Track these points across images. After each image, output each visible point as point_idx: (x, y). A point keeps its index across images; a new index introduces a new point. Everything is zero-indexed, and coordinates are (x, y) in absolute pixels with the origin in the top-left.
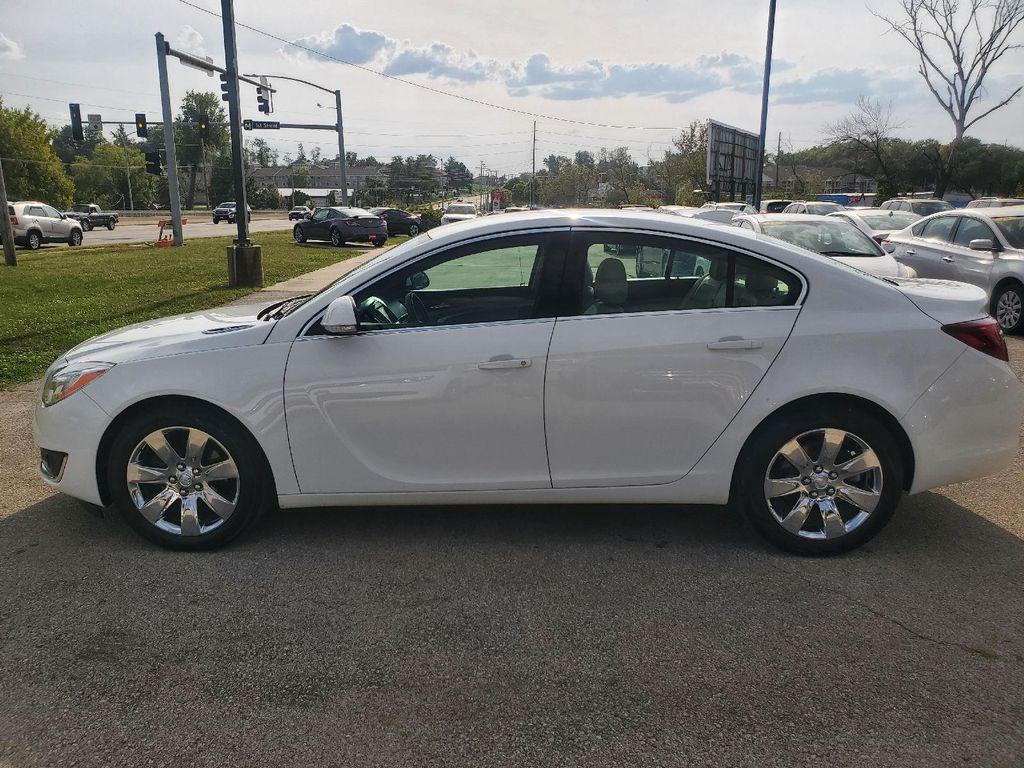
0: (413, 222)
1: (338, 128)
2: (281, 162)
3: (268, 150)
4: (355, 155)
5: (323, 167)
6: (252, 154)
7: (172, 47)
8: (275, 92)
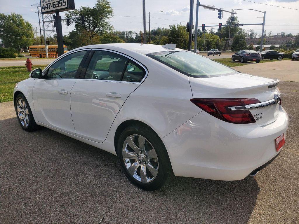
0: (281, 55)
1: (263, 24)
2: (257, 37)
3: (253, 33)
4: (284, 33)
5: (271, 38)
6: (248, 35)
7: (201, 4)
8: (236, 14)
